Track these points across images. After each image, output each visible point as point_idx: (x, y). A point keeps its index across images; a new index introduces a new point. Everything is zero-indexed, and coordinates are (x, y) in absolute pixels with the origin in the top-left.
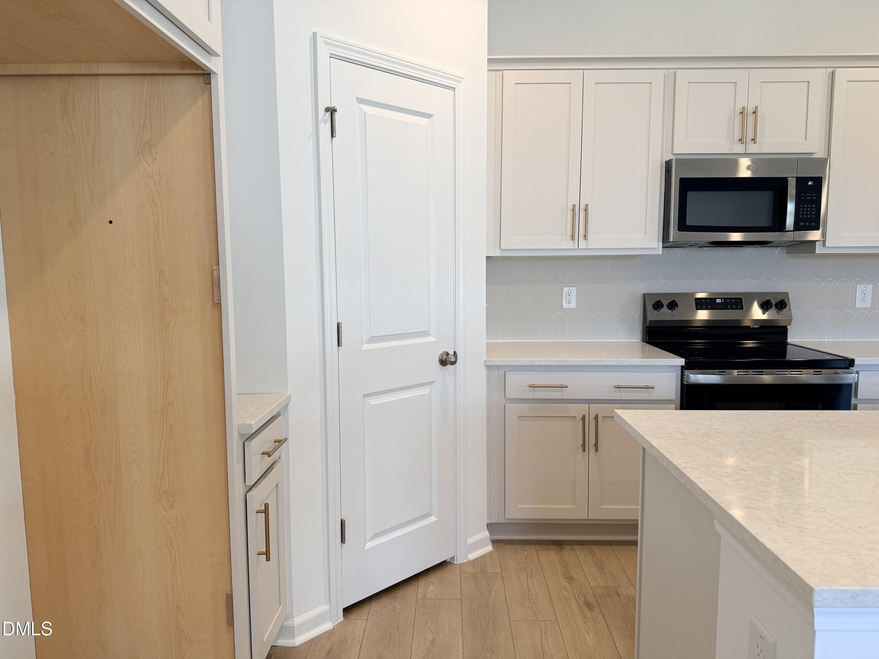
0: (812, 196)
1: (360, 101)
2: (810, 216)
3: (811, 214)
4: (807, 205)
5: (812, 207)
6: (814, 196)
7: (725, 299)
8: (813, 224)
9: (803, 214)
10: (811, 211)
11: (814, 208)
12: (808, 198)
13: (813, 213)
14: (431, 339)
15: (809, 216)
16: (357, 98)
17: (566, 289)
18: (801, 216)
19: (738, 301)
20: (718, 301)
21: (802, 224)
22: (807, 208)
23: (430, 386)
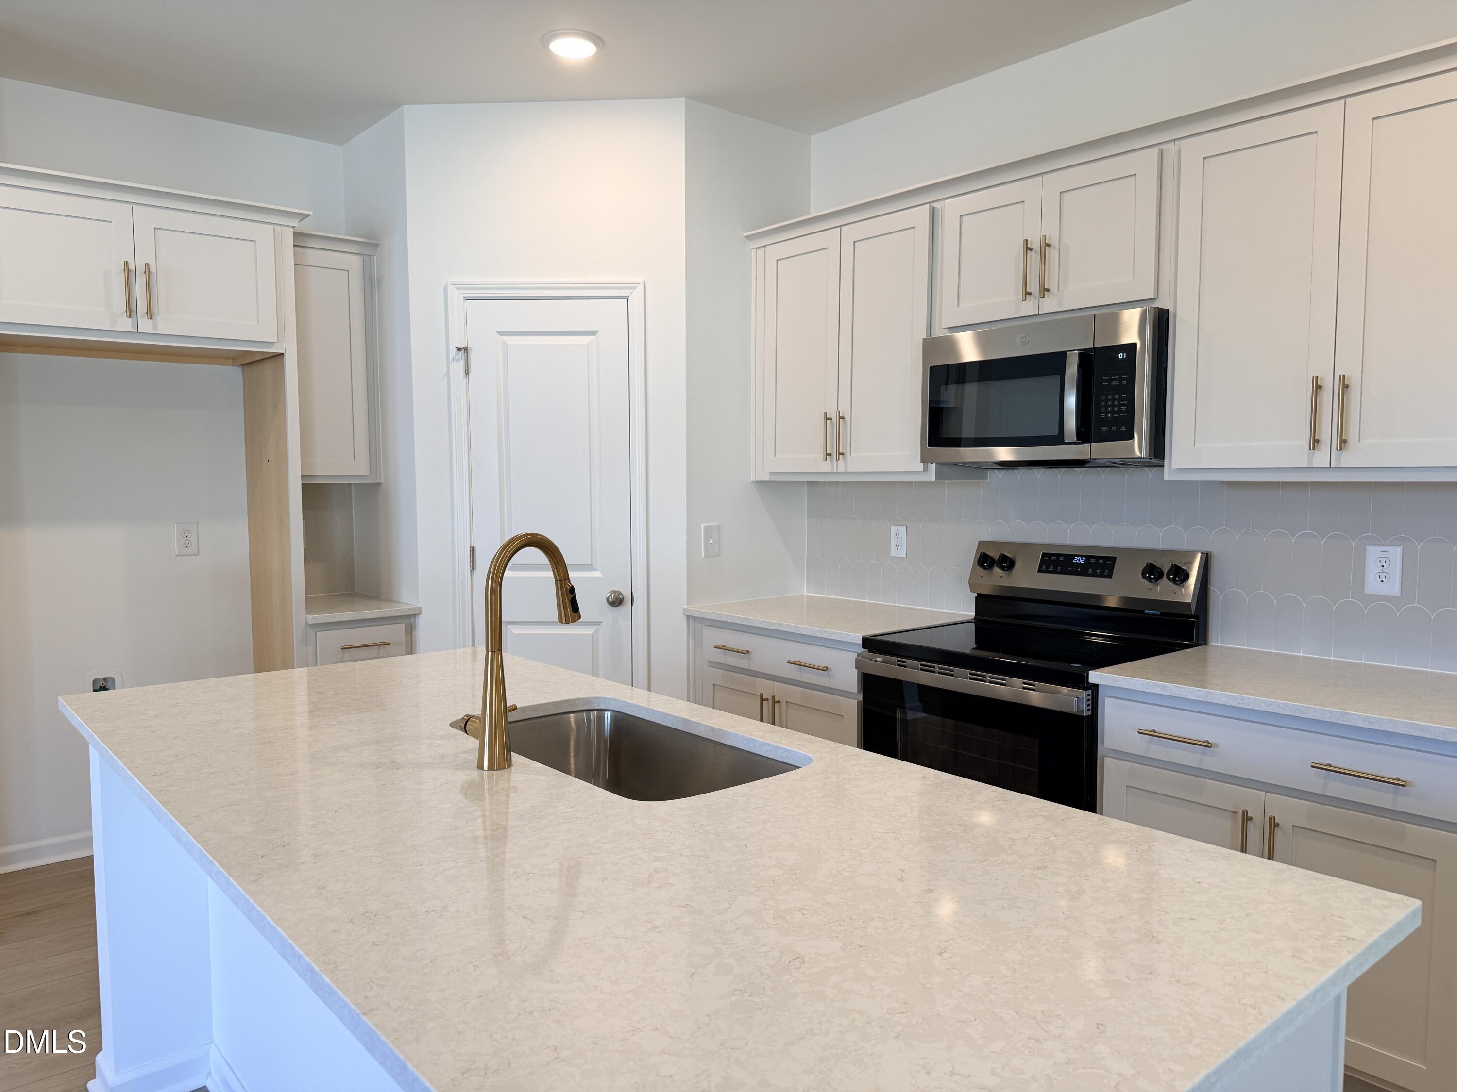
0: (1120, 380)
1: (501, 333)
2: (1119, 414)
3: (1120, 411)
4: (1113, 395)
5: (1120, 399)
6: (1124, 379)
7: (1088, 558)
8: (1123, 428)
9: (1106, 412)
10: (1120, 405)
11: (1124, 400)
12: (1114, 383)
13: (1124, 408)
14: (597, 574)
15: (1116, 415)
16: (497, 332)
17: (894, 529)
18: (1103, 416)
19: (1108, 562)
20: (1076, 561)
21: (1104, 429)
22: (1113, 400)
23: (597, 627)
